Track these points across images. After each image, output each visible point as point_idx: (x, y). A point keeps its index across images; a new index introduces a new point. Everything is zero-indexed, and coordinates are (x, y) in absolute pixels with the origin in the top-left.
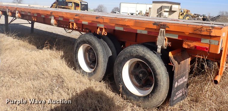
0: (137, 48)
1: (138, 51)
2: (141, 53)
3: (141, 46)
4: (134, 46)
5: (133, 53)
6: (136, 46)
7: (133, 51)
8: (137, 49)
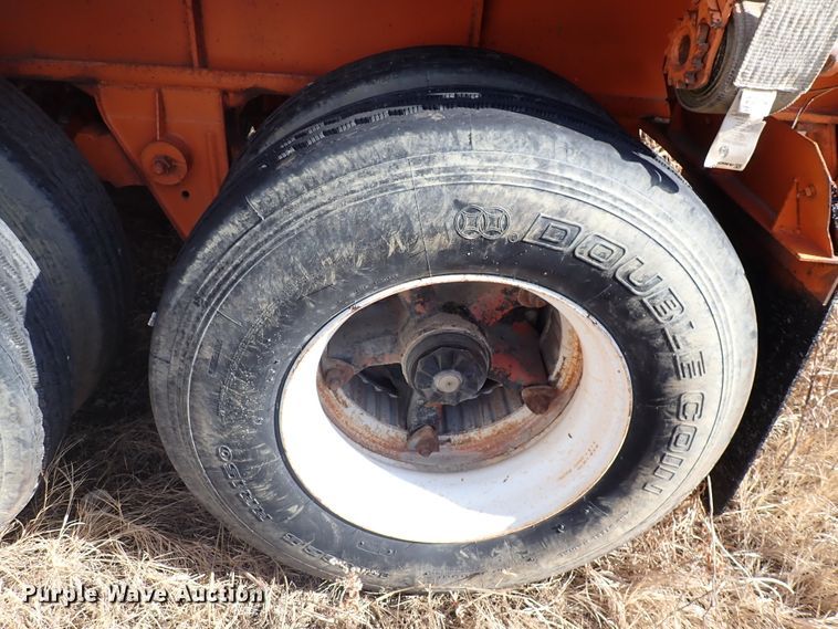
0: (455, 159)
1: (471, 195)
2: (519, 213)
3: (505, 124)
4: (405, 140)
5: (408, 236)
6: (432, 138)
7: (400, 201)
8: (458, 178)
